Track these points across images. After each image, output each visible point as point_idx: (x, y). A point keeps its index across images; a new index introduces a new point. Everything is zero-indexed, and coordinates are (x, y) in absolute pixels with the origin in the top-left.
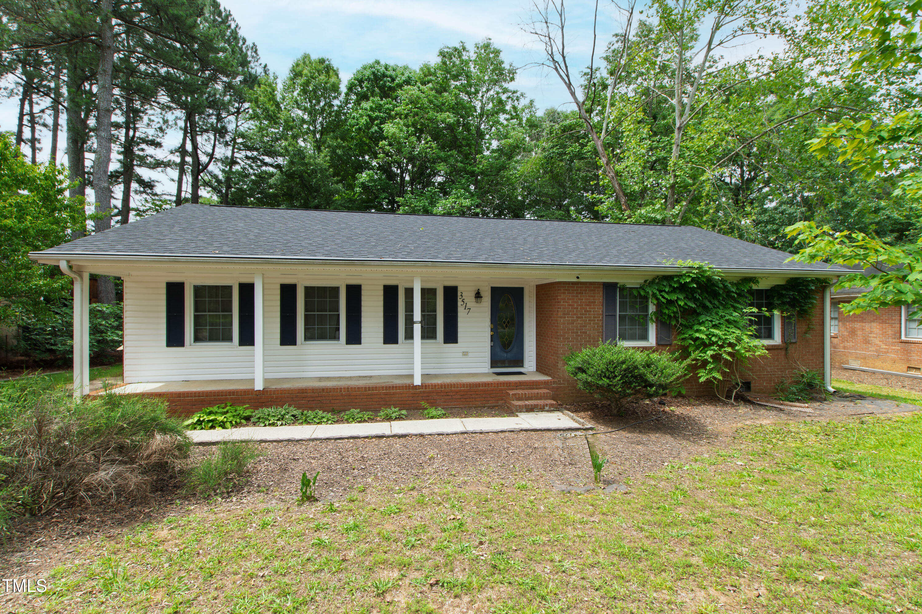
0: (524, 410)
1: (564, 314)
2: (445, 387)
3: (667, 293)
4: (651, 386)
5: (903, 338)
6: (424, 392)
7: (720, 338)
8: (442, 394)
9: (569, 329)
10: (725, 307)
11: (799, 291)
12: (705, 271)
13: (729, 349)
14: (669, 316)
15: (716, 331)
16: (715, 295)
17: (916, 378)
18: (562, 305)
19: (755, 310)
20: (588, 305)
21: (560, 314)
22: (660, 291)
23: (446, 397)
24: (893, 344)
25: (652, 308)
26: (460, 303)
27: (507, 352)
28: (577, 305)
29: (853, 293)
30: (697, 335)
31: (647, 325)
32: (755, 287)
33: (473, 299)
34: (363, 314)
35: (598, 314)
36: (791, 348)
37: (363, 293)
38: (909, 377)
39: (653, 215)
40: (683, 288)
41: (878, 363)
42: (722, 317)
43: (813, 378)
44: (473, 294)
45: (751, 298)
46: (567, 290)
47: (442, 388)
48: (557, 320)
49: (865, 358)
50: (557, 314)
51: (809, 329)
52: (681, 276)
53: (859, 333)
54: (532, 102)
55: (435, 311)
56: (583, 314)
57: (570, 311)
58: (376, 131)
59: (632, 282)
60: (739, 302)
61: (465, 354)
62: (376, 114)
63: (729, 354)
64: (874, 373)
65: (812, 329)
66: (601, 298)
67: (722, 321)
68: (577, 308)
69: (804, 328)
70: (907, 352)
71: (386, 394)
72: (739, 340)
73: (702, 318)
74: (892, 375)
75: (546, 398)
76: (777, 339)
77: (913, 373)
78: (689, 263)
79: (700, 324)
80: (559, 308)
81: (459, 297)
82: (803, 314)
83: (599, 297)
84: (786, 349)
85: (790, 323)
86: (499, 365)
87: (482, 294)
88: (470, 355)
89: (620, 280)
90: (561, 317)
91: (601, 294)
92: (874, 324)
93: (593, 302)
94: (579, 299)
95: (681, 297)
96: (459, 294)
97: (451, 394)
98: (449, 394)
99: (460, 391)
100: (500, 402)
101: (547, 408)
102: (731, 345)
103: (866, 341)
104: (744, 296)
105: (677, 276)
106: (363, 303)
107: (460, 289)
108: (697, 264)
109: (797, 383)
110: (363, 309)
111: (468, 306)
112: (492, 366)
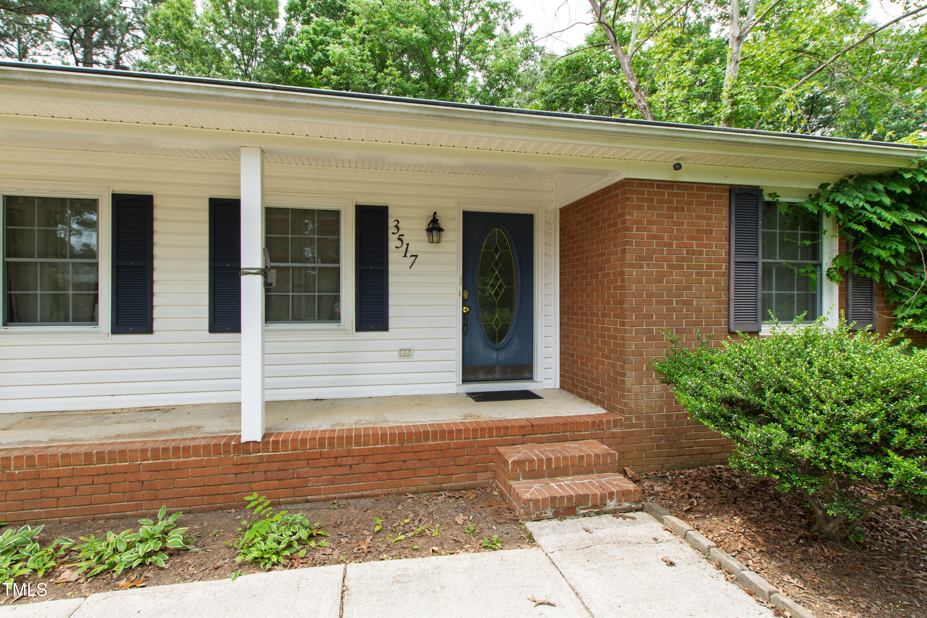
0: (549, 512)
1: (639, 258)
2: (331, 444)
6: (270, 460)
8: (324, 462)
9: (651, 295)
14: (885, 265)
18: (635, 237)
20: (694, 238)
21: (630, 257)
23: (335, 471)
25: (830, 250)
26: (393, 242)
27: (498, 350)
28: (671, 238)
31: (819, 285)
33: (424, 235)
34: (157, 263)
35: (717, 260)
37: (157, 213)
44: (424, 225)
46: (646, 200)
47: (322, 445)
48: (622, 273)
50: (623, 259)
54: (528, 27)
55: (337, 261)
56: (683, 259)
57: (654, 251)
58: (320, 58)
59: (792, 188)
61: (405, 353)
62: (320, 37)
66: (725, 223)
68: (671, 245)
75: (603, 469)
80: (626, 243)
81: (391, 229)
83: (720, 220)
86: (481, 376)
87: (443, 224)
88: (417, 355)
89: (769, 182)
90: (632, 266)
91: (725, 212)
93: (706, 232)
94: (675, 224)
96: (391, 224)
97: (350, 460)
98: (344, 461)
99: (373, 452)
100: (482, 478)
101: (611, 504)
106: (157, 238)
107: (393, 214)
110: (157, 251)
111: (412, 250)
112: (465, 381)
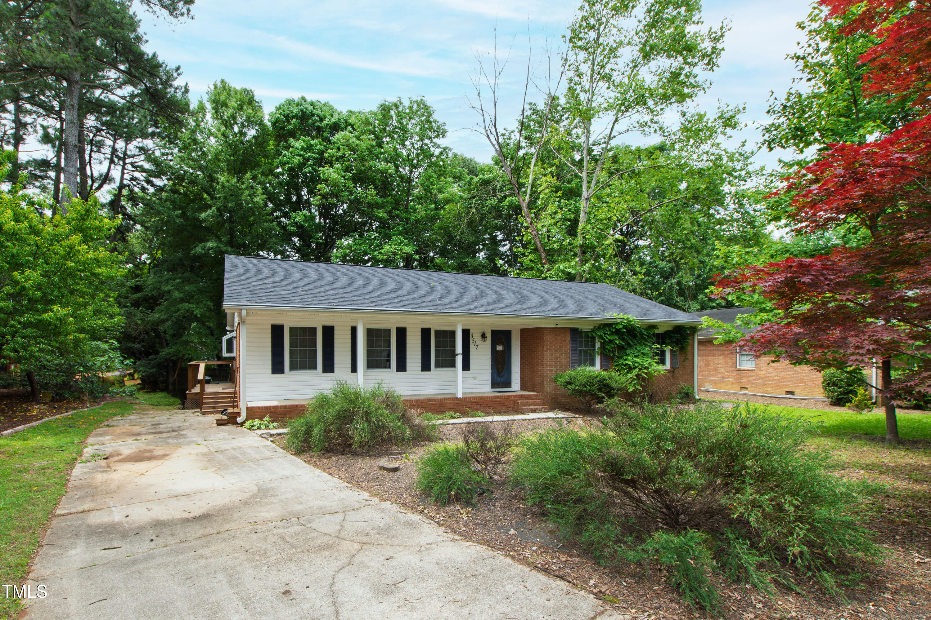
0: (530, 412)
1: (547, 349)
2: (476, 399)
3: (609, 335)
4: (614, 389)
5: (738, 367)
6: (464, 403)
7: (640, 364)
8: (475, 404)
9: (550, 360)
10: (641, 345)
11: (681, 334)
12: (631, 321)
13: (645, 371)
14: (609, 350)
15: (637, 360)
16: (634, 336)
17: (745, 395)
18: (546, 343)
19: (659, 346)
20: (561, 343)
21: (545, 349)
22: (605, 334)
24: (732, 372)
25: (598, 345)
26: (471, 341)
27: (500, 377)
28: (555, 343)
29: (708, 335)
30: (627, 362)
31: (594, 356)
32: (656, 332)
33: (480, 339)
34: (408, 349)
35: (567, 349)
36: (676, 371)
37: (408, 333)
38: (741, 394)
39: (569, 270)
40: (618, 332)
41: (723, 386)
42: (639, 351)
43: (688, 389)
44: (480, 335)
45: (654, 339)
46: (549, 333)
47: (474, 399)
48: (543, 353)
49: (715, 383)
50: (543, 349)
51: (686, 359)
52: (617, 324)
53: (711, 364)
56: (558, 349)
57: (551, 347)
59: (586, 328)
60: (647, 341)
61: (475, 378)
62: (309, 154)
63: (646, 374)
64: (720, 392)
65: (687, 359)
66: (569, 338)
67: (639, 353)
68: (555, 345)
69: (683, 358)
70: (740, 377)
71: (440, 404)
72: (650, 365)
73: (628, 352)
74: (731, 393)
75: (540, 405)
76: (668, 366)
77: (744, 391)
78: (621, 316)
79: (627, 355)
80: (544, 345)
81: (471, 337)
82: (683, 349)
83: (567, 338)
84: (673, 372)
85: (675, 355)
86: (496, 386)
87: (486, 335)
88: (478, 379)
89: (580, 327)
90: (545, 351)
91: (569, 335)
92: (721, 358)
93: (564, 341)
94: (556, 339)
95: (617, 337)
96: (472, 335)
97: (480, 404)
99: (485, 402)
100: (510, 409)
101: (543, 410)
102: (646, 368)
103: (716, 371)
104: (651, 337)
105: (614, 324)
106: (408, 341)
107: (471, 332)
108: (626, 316)
109: (680, 393)
110: (408, 345)
111: (477, 344)
112: (492, 388)
